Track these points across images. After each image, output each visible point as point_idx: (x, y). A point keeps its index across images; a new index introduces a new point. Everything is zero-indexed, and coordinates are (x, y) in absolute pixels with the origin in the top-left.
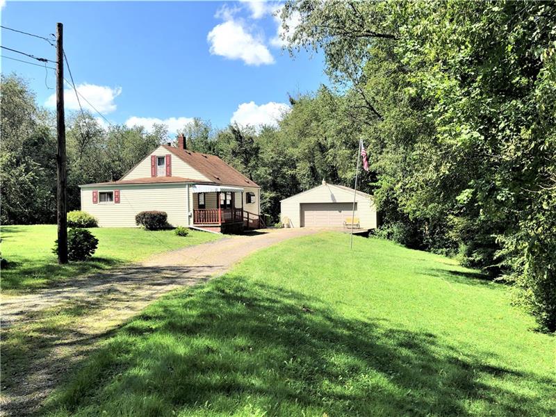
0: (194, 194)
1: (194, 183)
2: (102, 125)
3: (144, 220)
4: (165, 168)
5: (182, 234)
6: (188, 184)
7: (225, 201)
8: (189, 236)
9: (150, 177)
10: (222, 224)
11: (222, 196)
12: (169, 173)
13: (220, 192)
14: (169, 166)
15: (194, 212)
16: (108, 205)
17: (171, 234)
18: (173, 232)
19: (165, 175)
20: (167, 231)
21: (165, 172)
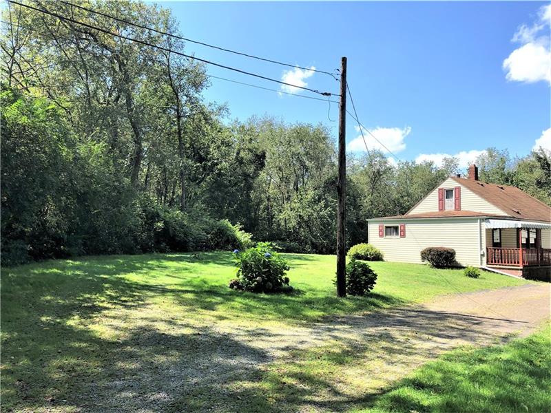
0: (487, 230)
1: (488, 218)
2: (392, 162)
3: (430, 256)
4: (454, 201)
5: (473, 275)
6: (480, 219)
7: (528, 240)
8: (481, 278)
9: (438, 211)
10: (524, 266)
11: (524, 234)
12: (458, 207)
13: (521, 228)
14: (458, 199)
15: (487, 251)
16: (394, 239)
17: (459, 274)
18: (462, 271)
19: (453, 208)
20: (455, 271)
21: (454, 205)
